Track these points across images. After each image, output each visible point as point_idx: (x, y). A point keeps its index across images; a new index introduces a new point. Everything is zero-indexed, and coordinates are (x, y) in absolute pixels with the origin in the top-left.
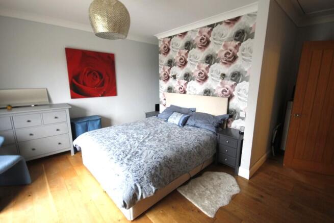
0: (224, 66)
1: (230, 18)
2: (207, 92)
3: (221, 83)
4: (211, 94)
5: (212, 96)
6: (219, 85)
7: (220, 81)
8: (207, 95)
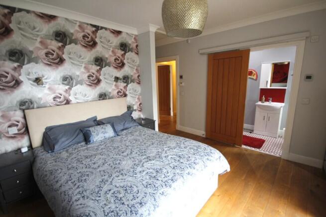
0: (115, 70)
1: (114, 29)
2: (103, 96)
3: (116, 85)
4: (107, 97)
5: (109, 99)
6: (114, 87)
7: (114, 83)
8: (103, 99)
